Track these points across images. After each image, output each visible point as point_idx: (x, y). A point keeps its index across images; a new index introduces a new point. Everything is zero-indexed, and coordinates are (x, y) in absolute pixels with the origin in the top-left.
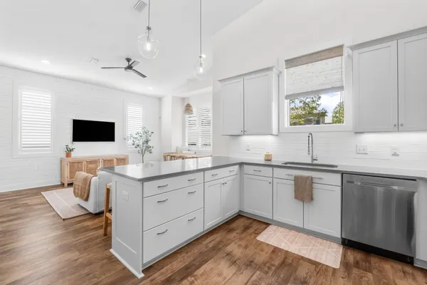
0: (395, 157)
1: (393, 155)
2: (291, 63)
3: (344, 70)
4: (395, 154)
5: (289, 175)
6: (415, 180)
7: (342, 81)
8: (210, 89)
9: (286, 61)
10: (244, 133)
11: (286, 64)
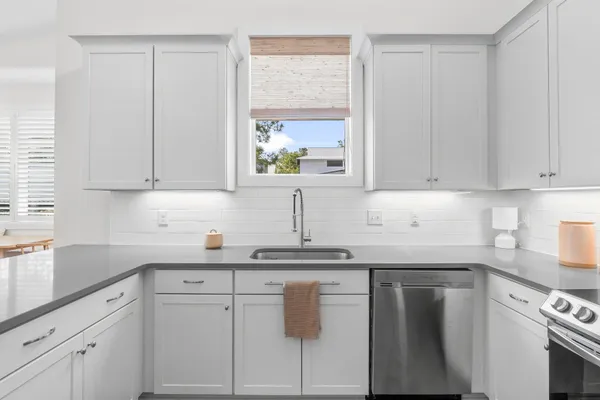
0: (414, 228)
1: (412, 225)
2: (263, 44)
3: (350, 80)
4: (415, 225)
5: (271, 284)
6: (467, 269)
7: (348, 100)
8: (48, 75)
9: (252, 38)
10: (154, 183)
11: (252, 45)
